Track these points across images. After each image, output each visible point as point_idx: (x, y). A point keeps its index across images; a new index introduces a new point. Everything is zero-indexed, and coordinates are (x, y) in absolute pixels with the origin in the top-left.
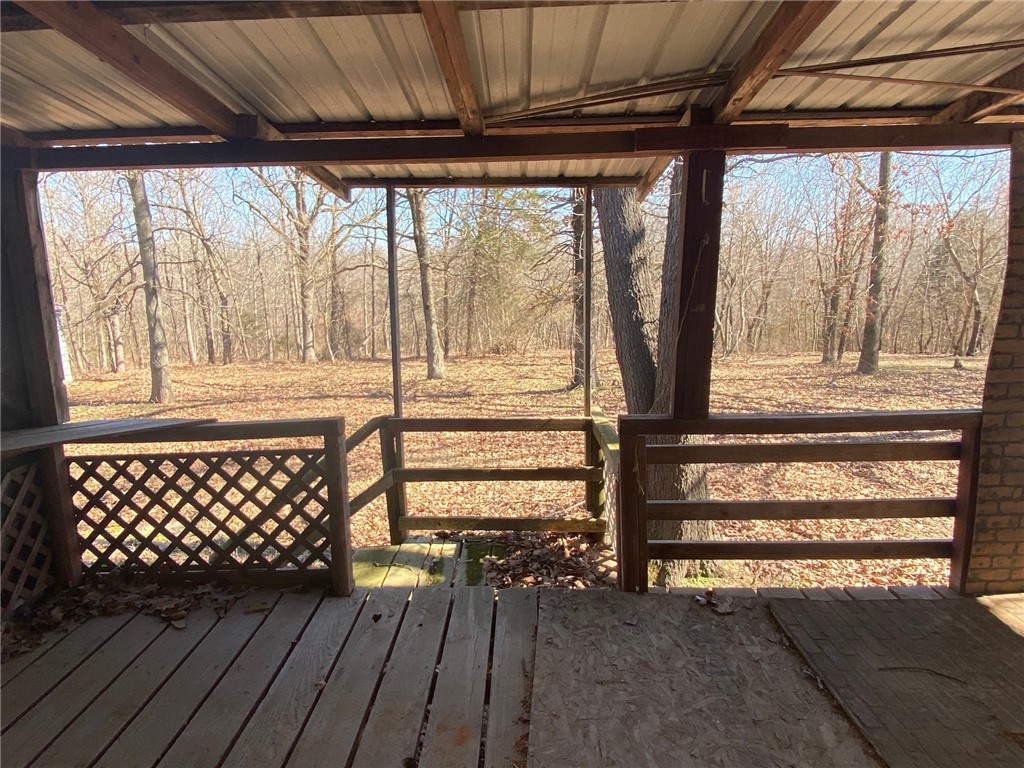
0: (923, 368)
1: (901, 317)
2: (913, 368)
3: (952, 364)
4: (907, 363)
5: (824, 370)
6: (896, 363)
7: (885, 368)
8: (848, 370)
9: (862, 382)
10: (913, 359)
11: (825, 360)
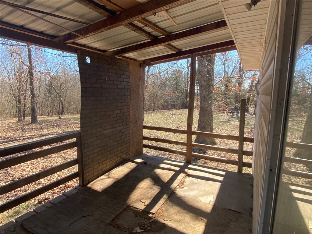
0: (51, 120)
1: (42, 105)
2: (48, 120)
3: (58, 118)
4: (46, 119)
5: (20, 124)
6: (42, 119)
7: (39, 121)
8: (28, 123)
9: (33, 126)
10: (47, 117)
11: (19, 120)
